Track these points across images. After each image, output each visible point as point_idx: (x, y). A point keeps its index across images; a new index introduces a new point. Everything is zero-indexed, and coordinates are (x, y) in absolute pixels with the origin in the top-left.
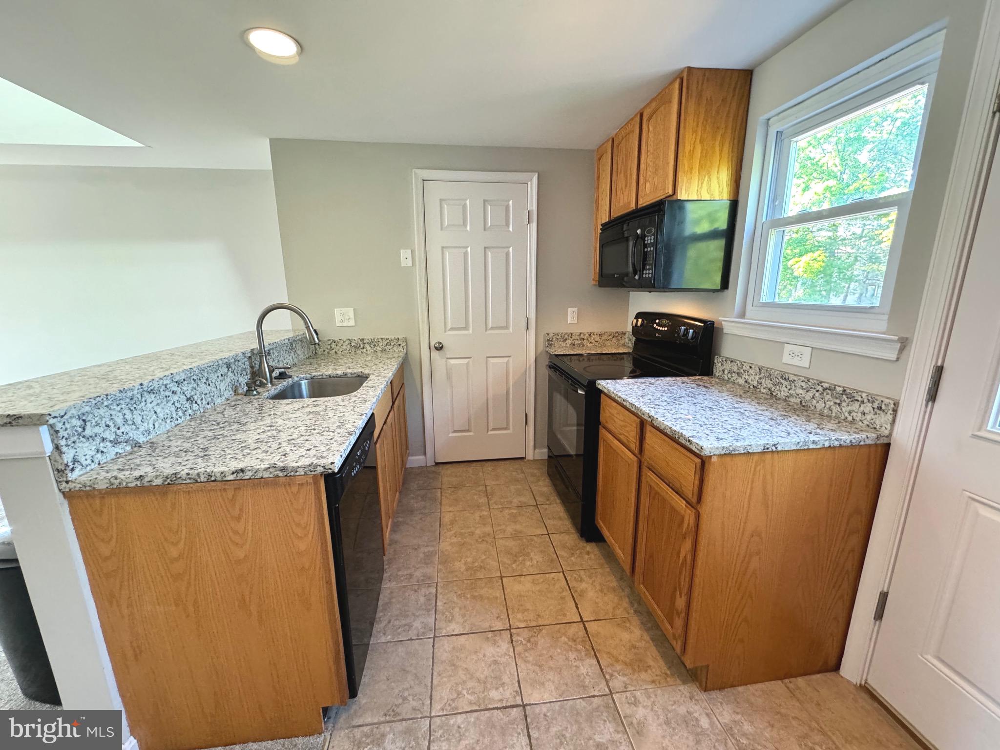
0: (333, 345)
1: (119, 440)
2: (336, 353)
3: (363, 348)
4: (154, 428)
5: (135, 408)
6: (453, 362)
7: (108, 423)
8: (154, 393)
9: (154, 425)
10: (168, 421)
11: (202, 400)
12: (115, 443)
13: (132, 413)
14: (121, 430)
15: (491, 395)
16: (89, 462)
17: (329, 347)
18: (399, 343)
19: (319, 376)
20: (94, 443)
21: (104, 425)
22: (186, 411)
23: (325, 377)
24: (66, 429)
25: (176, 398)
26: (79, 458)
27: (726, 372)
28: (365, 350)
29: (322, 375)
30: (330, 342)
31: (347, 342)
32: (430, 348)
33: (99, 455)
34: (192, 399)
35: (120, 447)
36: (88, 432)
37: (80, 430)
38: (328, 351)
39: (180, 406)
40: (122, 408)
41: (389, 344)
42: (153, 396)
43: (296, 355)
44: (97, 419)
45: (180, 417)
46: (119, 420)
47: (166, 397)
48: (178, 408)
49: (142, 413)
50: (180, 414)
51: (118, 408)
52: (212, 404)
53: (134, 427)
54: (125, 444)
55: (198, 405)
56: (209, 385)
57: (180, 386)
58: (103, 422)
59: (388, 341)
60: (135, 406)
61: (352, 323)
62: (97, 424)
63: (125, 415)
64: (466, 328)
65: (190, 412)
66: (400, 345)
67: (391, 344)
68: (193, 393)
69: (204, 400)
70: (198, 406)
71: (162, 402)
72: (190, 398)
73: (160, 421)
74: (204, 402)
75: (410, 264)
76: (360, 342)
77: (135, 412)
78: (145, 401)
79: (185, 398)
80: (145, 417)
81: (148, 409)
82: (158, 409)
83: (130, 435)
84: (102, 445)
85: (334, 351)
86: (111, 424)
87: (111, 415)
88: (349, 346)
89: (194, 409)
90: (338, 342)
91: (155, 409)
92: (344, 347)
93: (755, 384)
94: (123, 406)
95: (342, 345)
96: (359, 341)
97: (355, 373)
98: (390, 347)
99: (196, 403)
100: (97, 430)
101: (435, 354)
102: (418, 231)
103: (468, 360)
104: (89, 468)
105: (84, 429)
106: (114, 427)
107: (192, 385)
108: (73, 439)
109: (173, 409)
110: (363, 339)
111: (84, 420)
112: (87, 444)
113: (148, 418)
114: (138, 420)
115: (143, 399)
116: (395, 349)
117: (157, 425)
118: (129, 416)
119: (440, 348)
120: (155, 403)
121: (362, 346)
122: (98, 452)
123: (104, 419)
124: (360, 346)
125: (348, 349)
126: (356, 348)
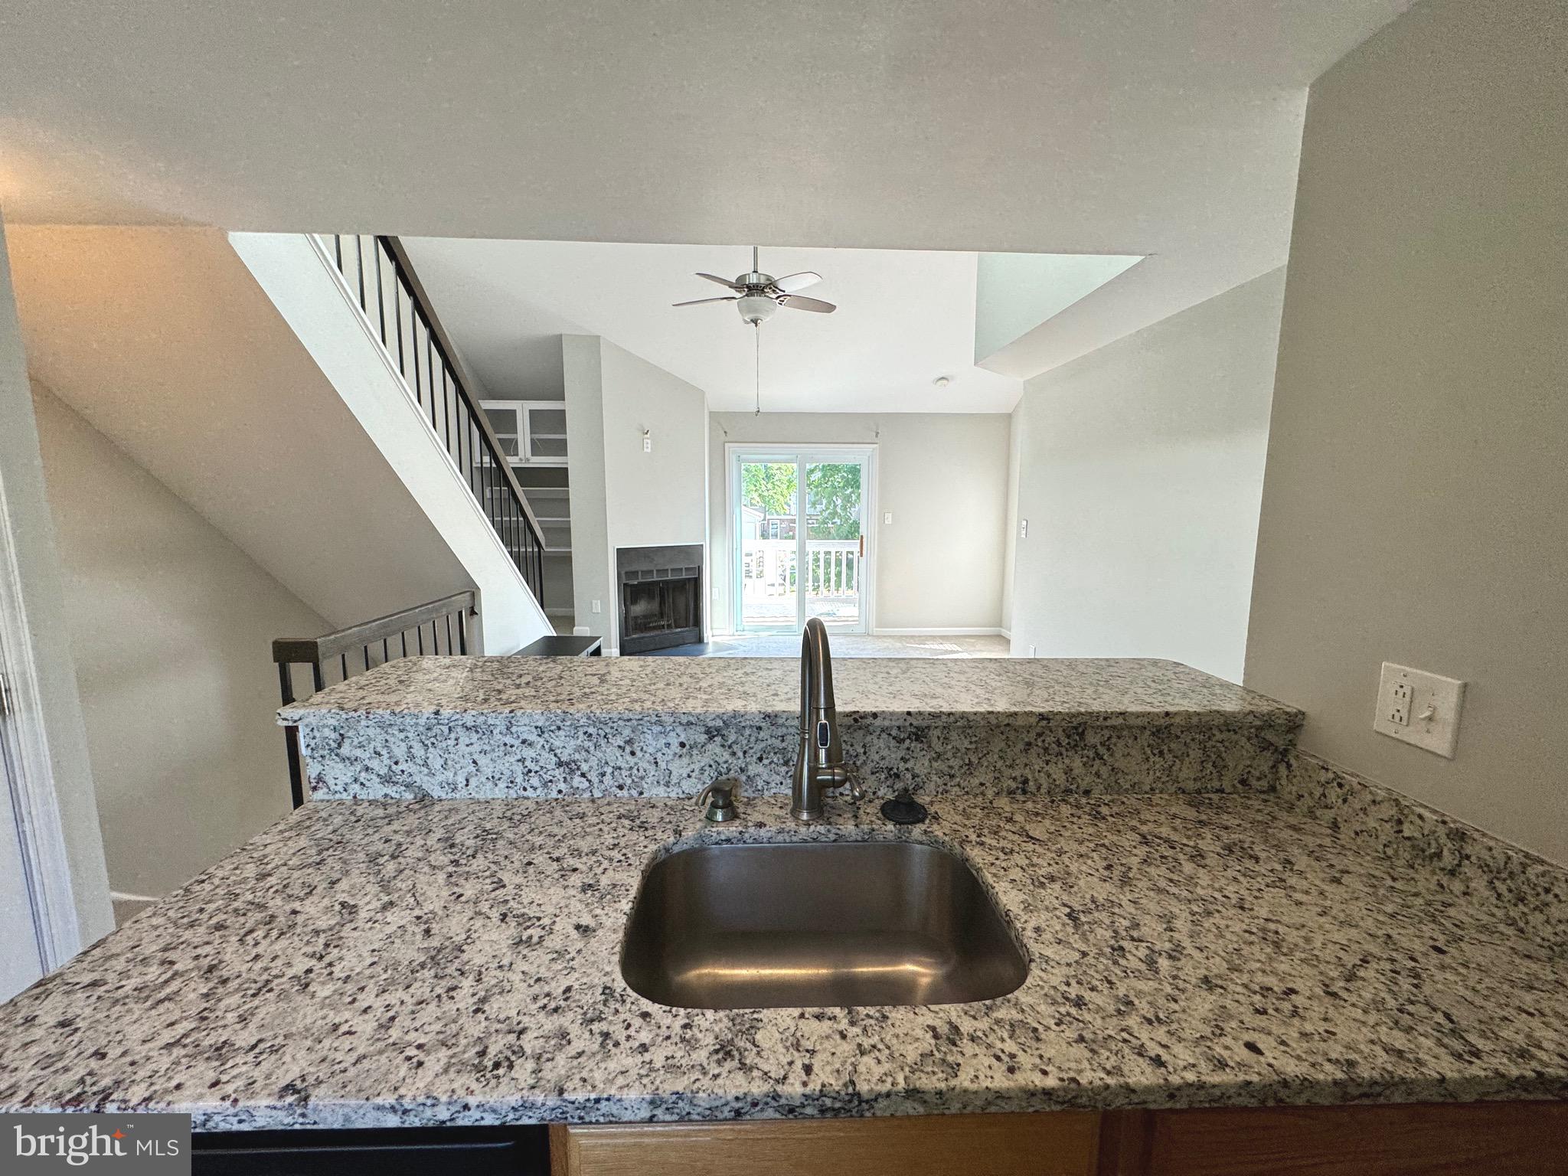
0: (1333, 794)
1: (394, 779)
3: (1452, 873)
4: (467, 785)
5: (433, 744)
7: (379, 749)
8: (477, 732)
9: (467, 780)
10: (502, 785)
11: (603, 775)
12: (387, 780)
13: (426, 750)
14: (400, 767)
16: (340, 788)
17: (1318, 792)
20: (352, 768)
21: (372, 751)
22: (551, 781)
24: (314, 738)
25: (529, 753)
26: (326, 779)
30: (1323, 776)
31: (1388, 811)
33: (357, 786)
34: (574, 767)
35: (395, 788)
36: (345, 750)
37: (334, 745)
39: (538, 769)
40: (407, 737)
42: (475, 737)
43: (1105, 771)
44: (361, 739)
45: (535, 789)
46: (400, 751)
47: (505, 745)
48: (530, 771)
49: (446, 756)
50: (535, 781)
51: (402, 736)
52: (635, 793)
53: (426, 771)
54: (403, 788)
55: (590, 781)
56: (633, 753)
57: (546, 735)
58: (372, 746)
60: (432, 740)
61: (1439, 741)
62: (361, 746)
63: (411, 747)
65: (562, 786)
68: (577, 756)
69: (608, 777)
70: (587, 784)
71: (493, 750)
72: (567, 764)
73: (483, 779)
74: (607, 779)
76: (1443, 840)
77: (431, 749)
78: (456, 739)
79: (554, 759)
80: (449, 762)
81: (461, 753)
82: (483, 761)
83: (416, 778)
84: (363, 774)
85: (1330, 814)
86: (384, 752)
87: (387, 741)
88: (1390, 828)
89: (575, 783)
90: (1353, 793)
91: (475, 757)
92: (1371, 823)
94: (409, 735)
95: (1364, 810)
96: (1442, 831)
99: (583, 775)
100: (358, 753)
104: (338, 796)
105: (340, 746)
106: (390, 758)
107: (579, 742)
108: (321, 752)
109: (519, 769)
110: (1461, 835)
111: (341, 735)
112: (341, 766)
113: (458, 766)
114: (436, 763)
115: (453, 736)
117: (473, 782)
118: (418, 751)
120: (476, 748)
121: (1448, 860)
122: (356, 780)
123: (373, 743)
124: (1439, 855)
125: (1383, 839)
126: (1424, 854)
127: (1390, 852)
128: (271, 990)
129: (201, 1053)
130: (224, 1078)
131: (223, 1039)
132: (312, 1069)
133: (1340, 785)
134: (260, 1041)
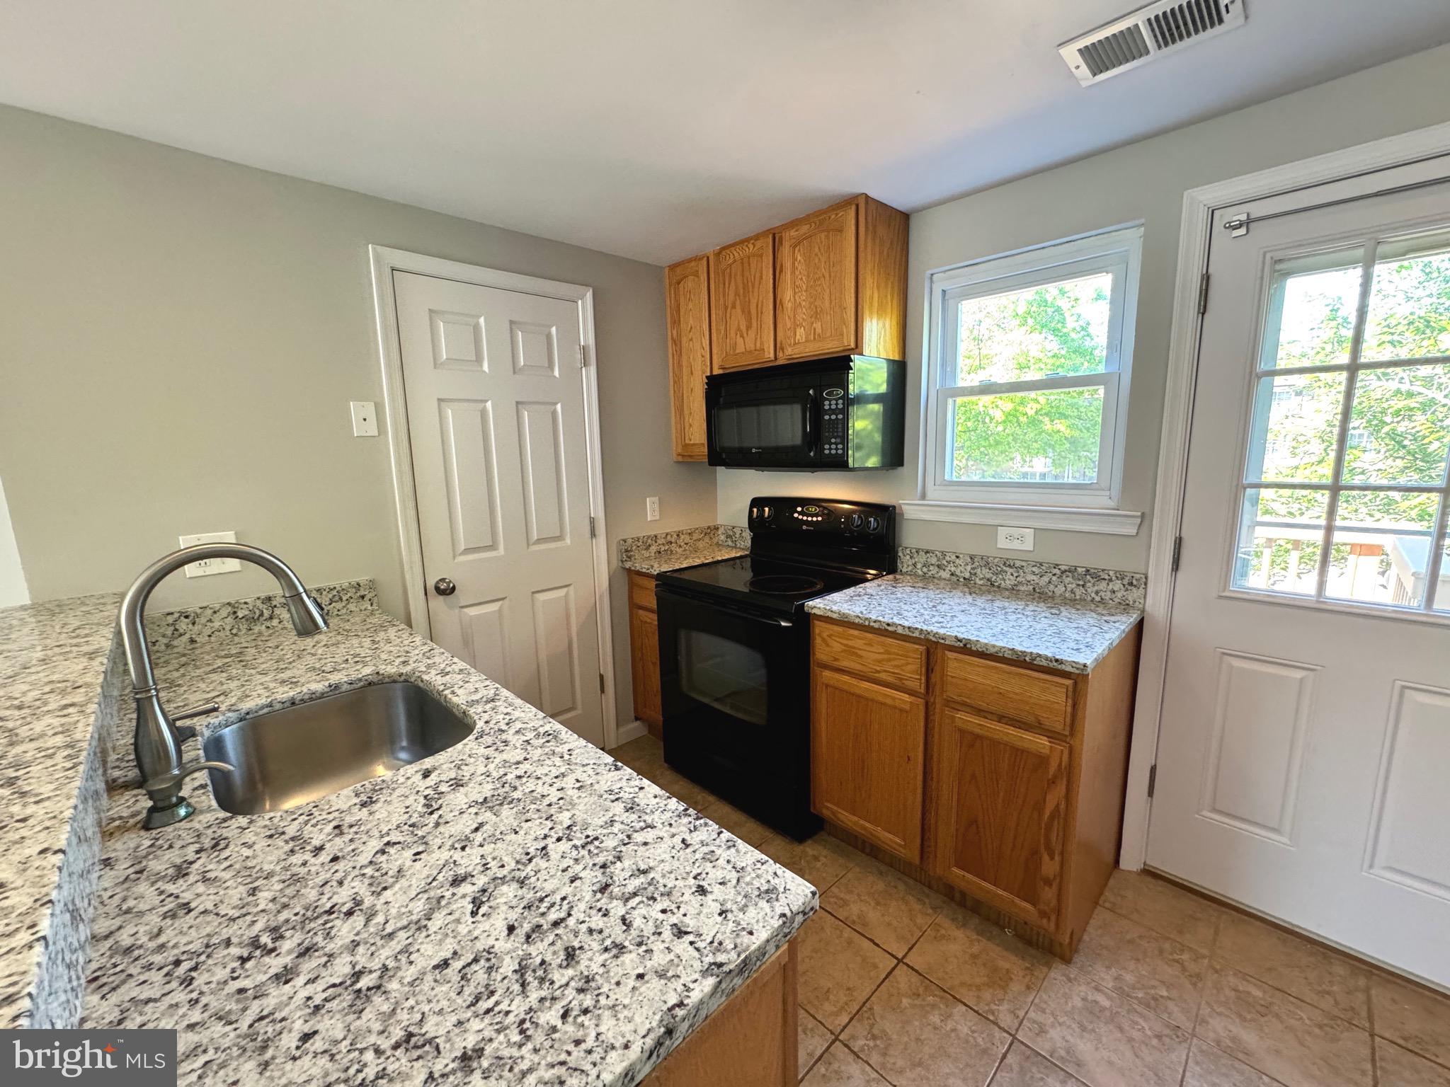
0: (183, 625)
2: (192, 641)
6: (472, 612)
15: (543, 656)
17: (169, 631)
18: (362, 593)
19: (262, 708)
23: (278, 706)
27: (919, 566)
28: (275, 622)
29: (270, 705)
30: (170, 619)
31: (224, 613)
32: (426, 594)
38: (165, 641)
41: (337, 598)
59: (335, 592)
64: (493, 547)
66: (363, 597)
67: (341, 599)
75: (372, 430)
76: (261, 606)
85: (185, 638)
88: (230, 620)
90: (198, 616)
92: (217, 624)
93: (967, 575)
95: (210, 621)
96: (259, 603)
97: (360, 680)
98: (339, 605)
101: (438, 603)
102: (388, 365)
103: (501, 602)
110: (269, 599)
116: (352, 607)
119: (446, 590)
121: (267, 614)
124: (262, 614)
125: (228, 628)
126: (252, 620)
127: (234, 631)
128: (588, 837)
129: (639, 810)
130: (637, 789)
131: (627, 814)
132: (604, 772)
133: (187, 617)
134: (613, 801)
